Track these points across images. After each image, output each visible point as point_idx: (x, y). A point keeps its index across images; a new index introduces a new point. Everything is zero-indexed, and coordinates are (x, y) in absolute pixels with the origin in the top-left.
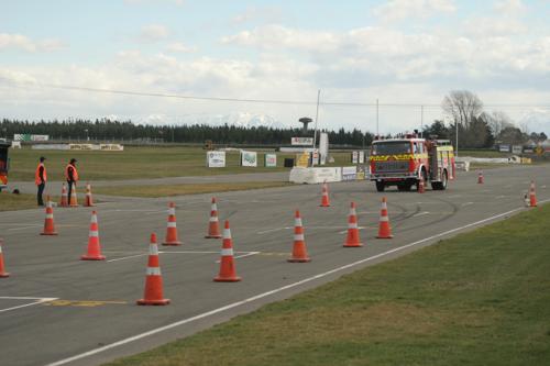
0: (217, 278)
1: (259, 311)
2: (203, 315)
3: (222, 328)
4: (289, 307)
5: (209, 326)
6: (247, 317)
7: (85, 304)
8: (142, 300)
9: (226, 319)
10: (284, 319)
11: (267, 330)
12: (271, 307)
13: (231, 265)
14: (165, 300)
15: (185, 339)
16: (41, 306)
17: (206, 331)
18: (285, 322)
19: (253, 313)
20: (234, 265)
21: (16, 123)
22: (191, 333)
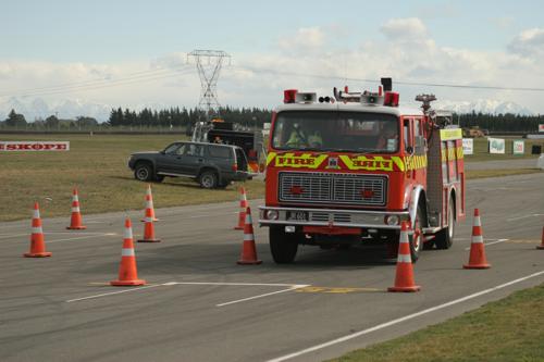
0: (467, 264)
1: (509, 298)
2: (453, 302)
3: (472, 314)
4: (539, 294)
5: (460, 312)
6: (498, 304)
7: (336, 291)
8: (392, 286)
9: (477, 306)
10: (534, 306)
11: (518, 317)
12: (522, 295)
13: (481, 252)
14: (415, 287)
15: (437, 326)
16: (294, 293)
17: (456, 318)
18: (536, 310)
19: (503, 300)
20: (484, 253)
21: (266, 112)
22: (442, 320)
